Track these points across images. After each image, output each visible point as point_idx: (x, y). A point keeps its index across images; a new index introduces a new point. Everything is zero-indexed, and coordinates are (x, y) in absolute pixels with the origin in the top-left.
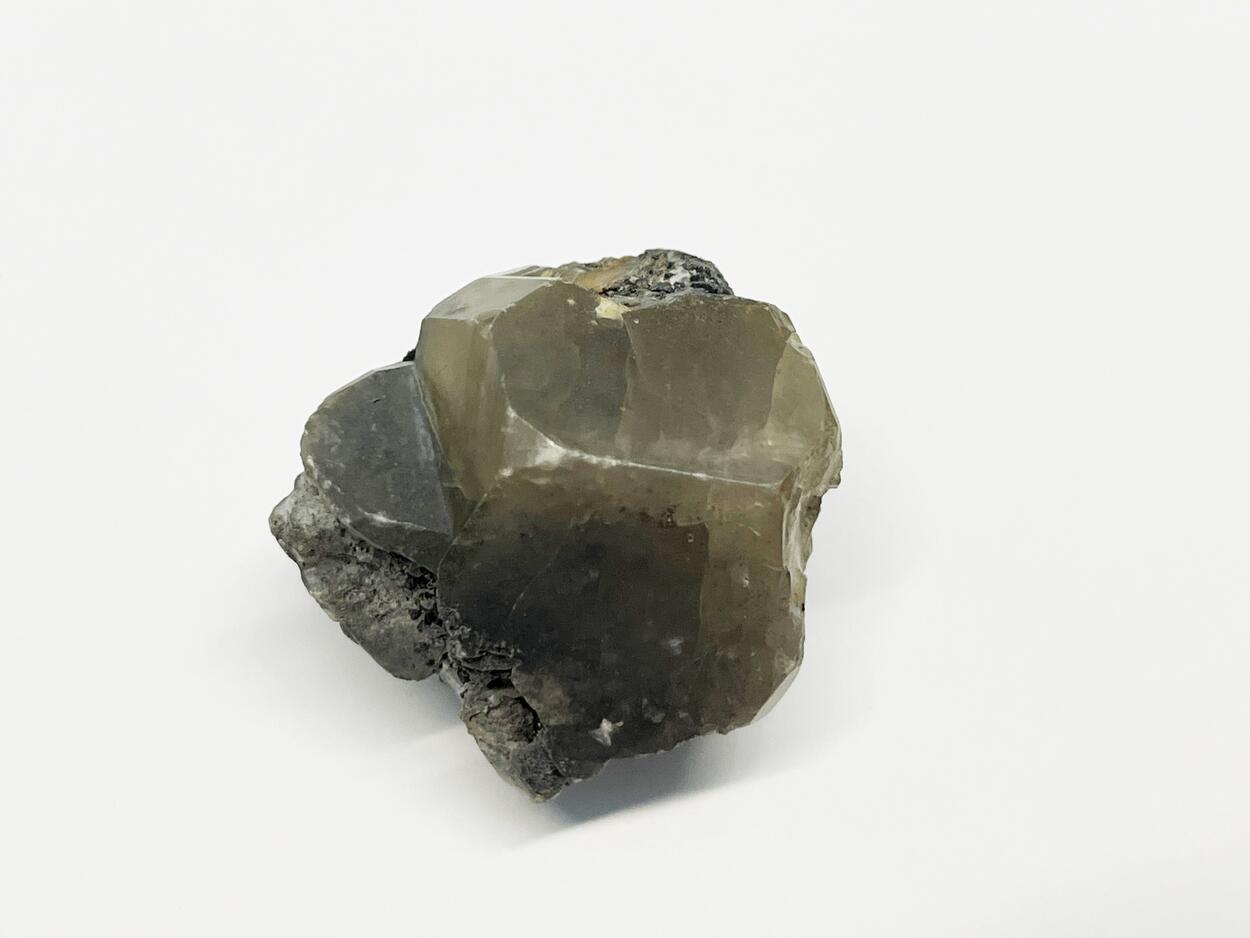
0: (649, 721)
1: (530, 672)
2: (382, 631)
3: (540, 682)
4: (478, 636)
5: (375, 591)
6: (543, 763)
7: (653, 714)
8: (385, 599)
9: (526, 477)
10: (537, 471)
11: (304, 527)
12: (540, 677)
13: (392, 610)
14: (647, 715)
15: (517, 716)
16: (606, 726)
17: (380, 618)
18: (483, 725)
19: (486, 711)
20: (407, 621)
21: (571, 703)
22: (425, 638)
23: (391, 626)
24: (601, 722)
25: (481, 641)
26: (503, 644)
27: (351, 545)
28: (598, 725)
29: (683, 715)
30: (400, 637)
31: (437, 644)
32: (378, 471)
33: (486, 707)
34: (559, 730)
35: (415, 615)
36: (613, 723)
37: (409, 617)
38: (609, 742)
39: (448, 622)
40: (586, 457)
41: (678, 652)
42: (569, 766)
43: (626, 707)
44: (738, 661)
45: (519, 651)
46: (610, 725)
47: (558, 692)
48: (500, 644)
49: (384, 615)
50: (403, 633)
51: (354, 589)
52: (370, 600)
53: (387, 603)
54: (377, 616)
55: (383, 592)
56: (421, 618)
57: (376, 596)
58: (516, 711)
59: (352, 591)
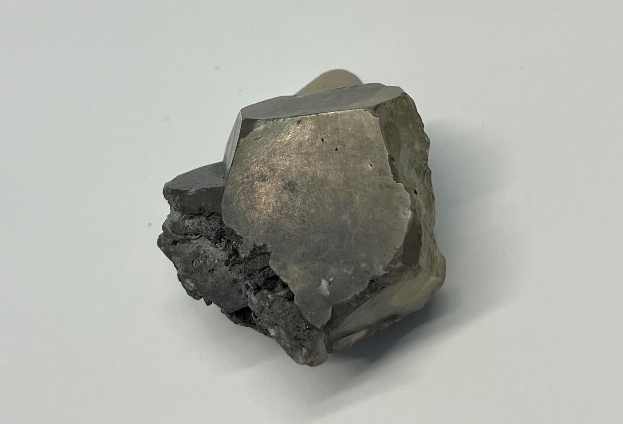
0: (347, 275)
2: (214, 281)
3: (285, 264)
5: (206, 256)
7: (348, 269)
8: (212, 260)
11: (168, 227)
12: (284, 260)
13: (217, 265)
15: (287, 309)
18: (268, 314)
19: (268, 305)
20: (224, 269)
21: (304, 274)
23: (217, 275)
24: (321, 281)
28: (320, 285)
30: (223, 281)
31: (240, 277)
33: (268, 303)
34: (301, 294)
35: (227, 263)
36: (328, 280)
37: (225, 266)
38: (328, 293)
42: (312, 317)
46: (326, 282)
47: (296, 269)
49: (213, 270)
50: (224, 277)
51: (196, 259)
52: (205, 263)
53: (213, 262)
54: (210, 271)
55: (211, 256)
56: (230, 264)
57: (208, 261)
58: (286, 306)
59: (196, 260)
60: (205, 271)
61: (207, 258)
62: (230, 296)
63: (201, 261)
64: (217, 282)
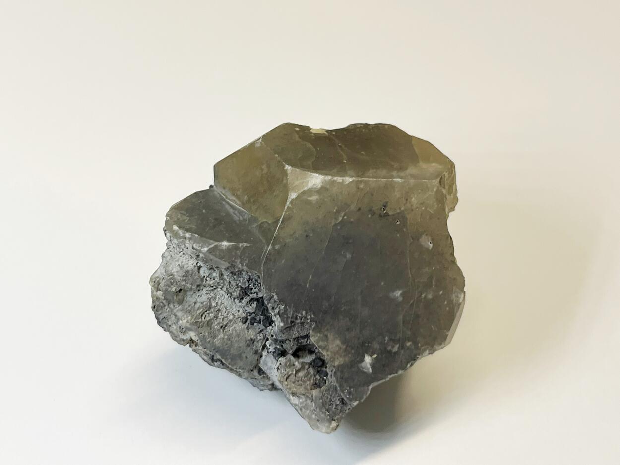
0: (390, 352)
1: (320, 332)
2: (226, 337)
3: (327, 336)
4: (289, 310)
5: (219, 310)
6: (334, 397)
7: (393, 347)
8: (225, 315)
9: (305, 197)
10: (310, 192)
11: (175, 273)
12: (326, 333)
13: (231, 321)
14: (389, 348)
15: (311, 376)
16: (368, 360)
17: (223, 327)
18: (294, 383)
19: (294, 372)
20: (240, 326)
21: (346, 348)
22: (252, 334)
23: (230, 332)
24: (364, 357)
25: (291, 313)
26: (304, 313)
27: (204, 277)
28: (362, 360)
29: (409, 344)
30: (236, 338)
31: (259, 337)
32: (214, 226)
33: (294, 370)
34: (341, 368)
35: (245, 320)
36: (371, 356)
37: (240, 324)
38: (370, 370)
39: (270, 305)
40: (335, 179)
41: (401, 299)
42: (350, 393)
43: (376, 346)
44: (433, 299)
45: (313, 316)
46: (370, 358)
47: (338, 342)
48: (302, 314)
49: (226, 326)
50: (238, 335)
51: (206, 311)
52: (216, 317)
53: (226, 317)
54: (222, 327)
55: (224, 310)
56: (249, 321)
57: (220, 314)
58: (311, 373)
59: (206, 313)
60: (216, 326)
61: (219, 312)
62: (244, 356)
63: (211, 315)
64: (229, 339)
